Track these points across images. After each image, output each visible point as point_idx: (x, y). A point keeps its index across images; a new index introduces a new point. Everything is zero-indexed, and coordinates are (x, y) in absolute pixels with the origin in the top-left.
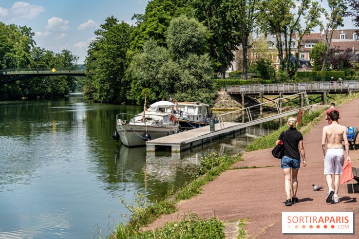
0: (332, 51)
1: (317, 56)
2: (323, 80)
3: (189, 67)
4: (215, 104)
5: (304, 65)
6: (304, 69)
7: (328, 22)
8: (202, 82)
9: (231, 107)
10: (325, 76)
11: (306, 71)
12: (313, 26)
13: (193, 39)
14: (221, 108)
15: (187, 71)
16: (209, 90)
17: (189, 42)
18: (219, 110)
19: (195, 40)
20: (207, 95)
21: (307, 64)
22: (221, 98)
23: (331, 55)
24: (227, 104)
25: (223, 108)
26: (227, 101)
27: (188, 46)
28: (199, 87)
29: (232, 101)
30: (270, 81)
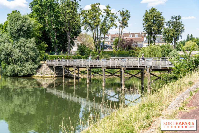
0: (123, 41)
1: (116, 43)
2: (117, 56)
3: (20, 47)
4: (37, 73)
5: (108, 48)
6: (108, 50)
7: (120, 24)
8: (29, 57)
9: (47, 75)
10: (118, 54)
11: (109, 51)
12: (112, 26)
13: (24, 27)
14: (40, 76)
15: (18, 50)
16: (33, 63)
17: (20, 30)
18: (39, 77)
19: (25, 28)
20: (32, 66)
21: (110, 47)
22: (43, 68)
23: (122, 43)
24: (45, 72)
25: (41, 75)
26: (46, 70)
27: (20, 32)
28: (27, 61)
29: (49, 70)
30: (84, 56)
